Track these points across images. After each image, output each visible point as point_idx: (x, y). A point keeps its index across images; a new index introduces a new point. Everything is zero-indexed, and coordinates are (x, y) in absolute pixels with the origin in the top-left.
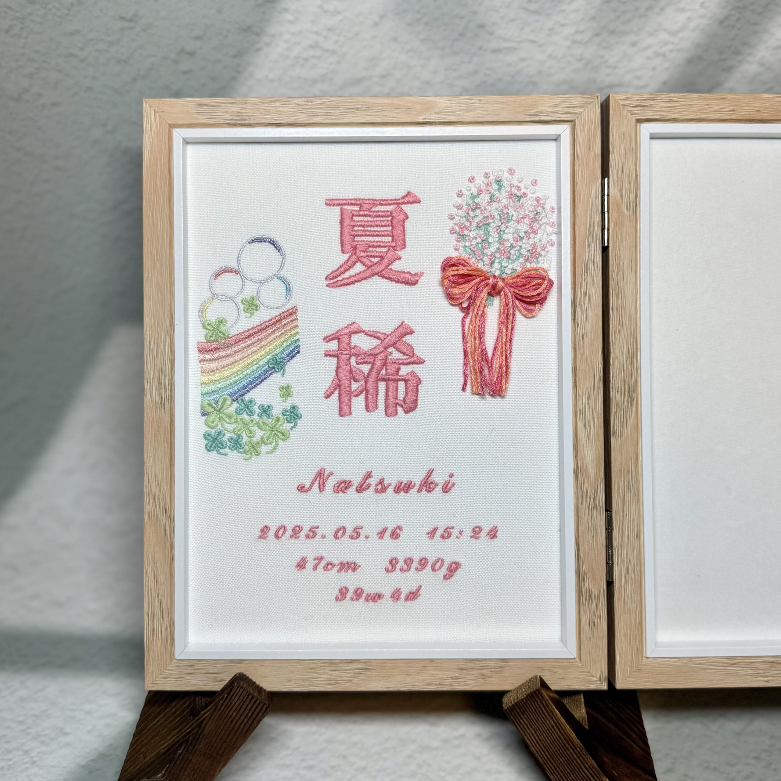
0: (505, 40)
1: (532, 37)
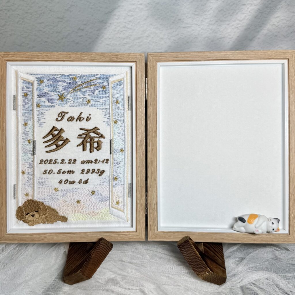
0: (187, 24)
1: (196, 23)
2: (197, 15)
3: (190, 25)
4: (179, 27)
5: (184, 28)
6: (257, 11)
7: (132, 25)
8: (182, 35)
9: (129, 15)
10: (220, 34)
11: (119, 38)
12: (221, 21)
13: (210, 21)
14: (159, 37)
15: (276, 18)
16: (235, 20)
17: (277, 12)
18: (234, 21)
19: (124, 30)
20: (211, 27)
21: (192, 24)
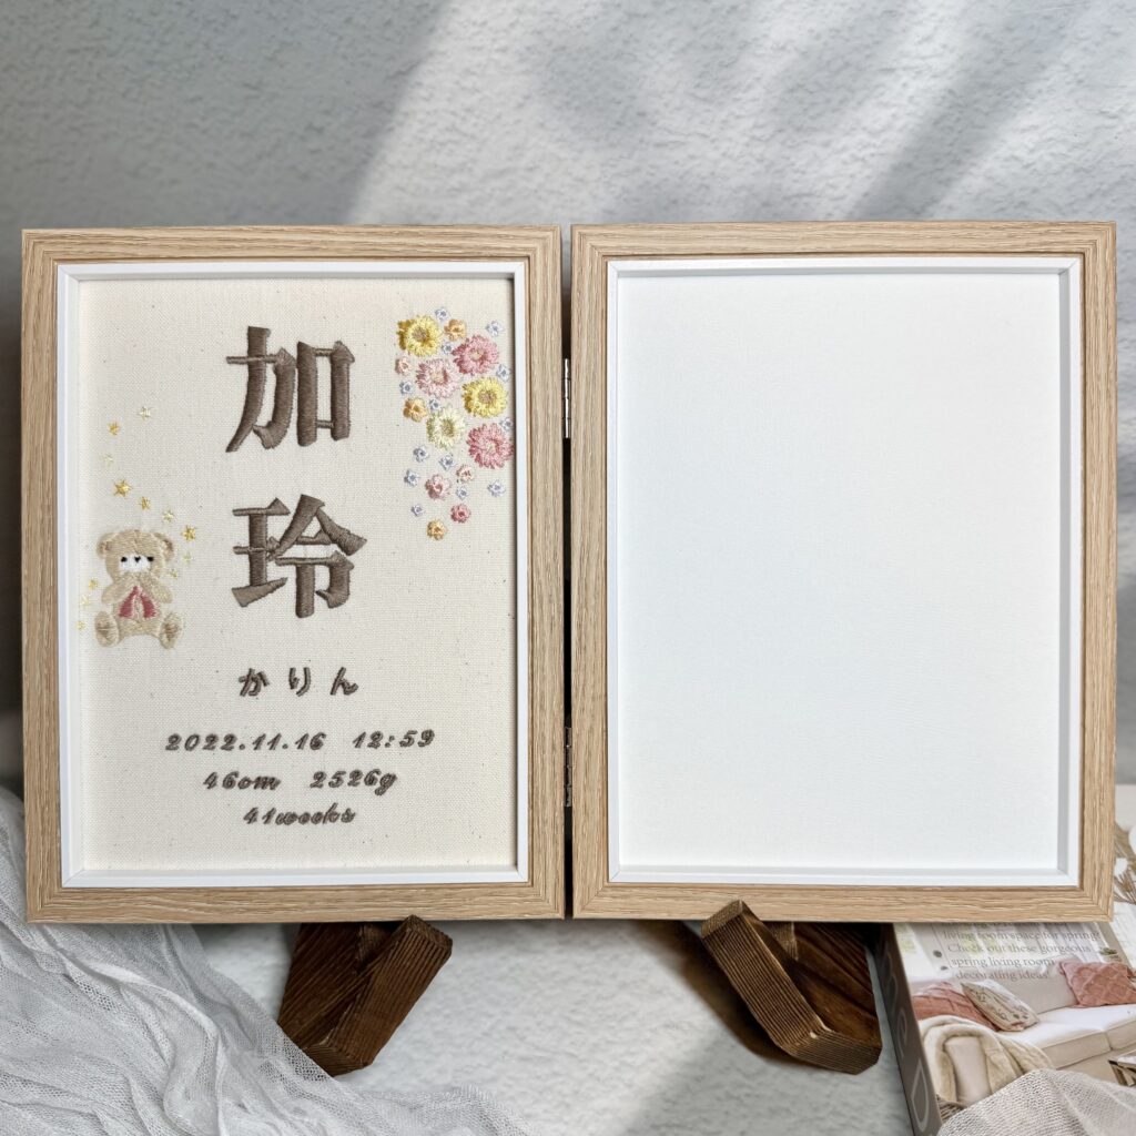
2: (705, 100)
3: (681, 139)
4: (641, 141)
5: (658, 145)
6: (943, 98)
7: (475, 125)
8: (652, 175)
9: (463, 89)
10: (795, 181)
11: (436, 166)
12: (799, 130)
13: (756, 126)
14: (570, 174)
15: (1024, 131)
16: (854, 129)
17: (1030, 109)
18: (847, 134)
19: (451, 141)
20: (758, 150)
21: (689, 135)
